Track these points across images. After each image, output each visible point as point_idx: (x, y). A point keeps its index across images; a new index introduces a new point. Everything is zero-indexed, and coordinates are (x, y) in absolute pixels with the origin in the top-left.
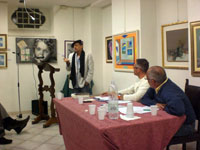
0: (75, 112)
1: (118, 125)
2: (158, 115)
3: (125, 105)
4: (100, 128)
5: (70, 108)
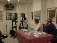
0: (21, 34)
1: (33, 38)
2: (45, 35)
5: (20, 33)
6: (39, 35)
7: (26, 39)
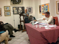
2: (56, 27)
3: (47, 25)
4: (40, 31)
6: (50, 27)
7: (38, 31)
